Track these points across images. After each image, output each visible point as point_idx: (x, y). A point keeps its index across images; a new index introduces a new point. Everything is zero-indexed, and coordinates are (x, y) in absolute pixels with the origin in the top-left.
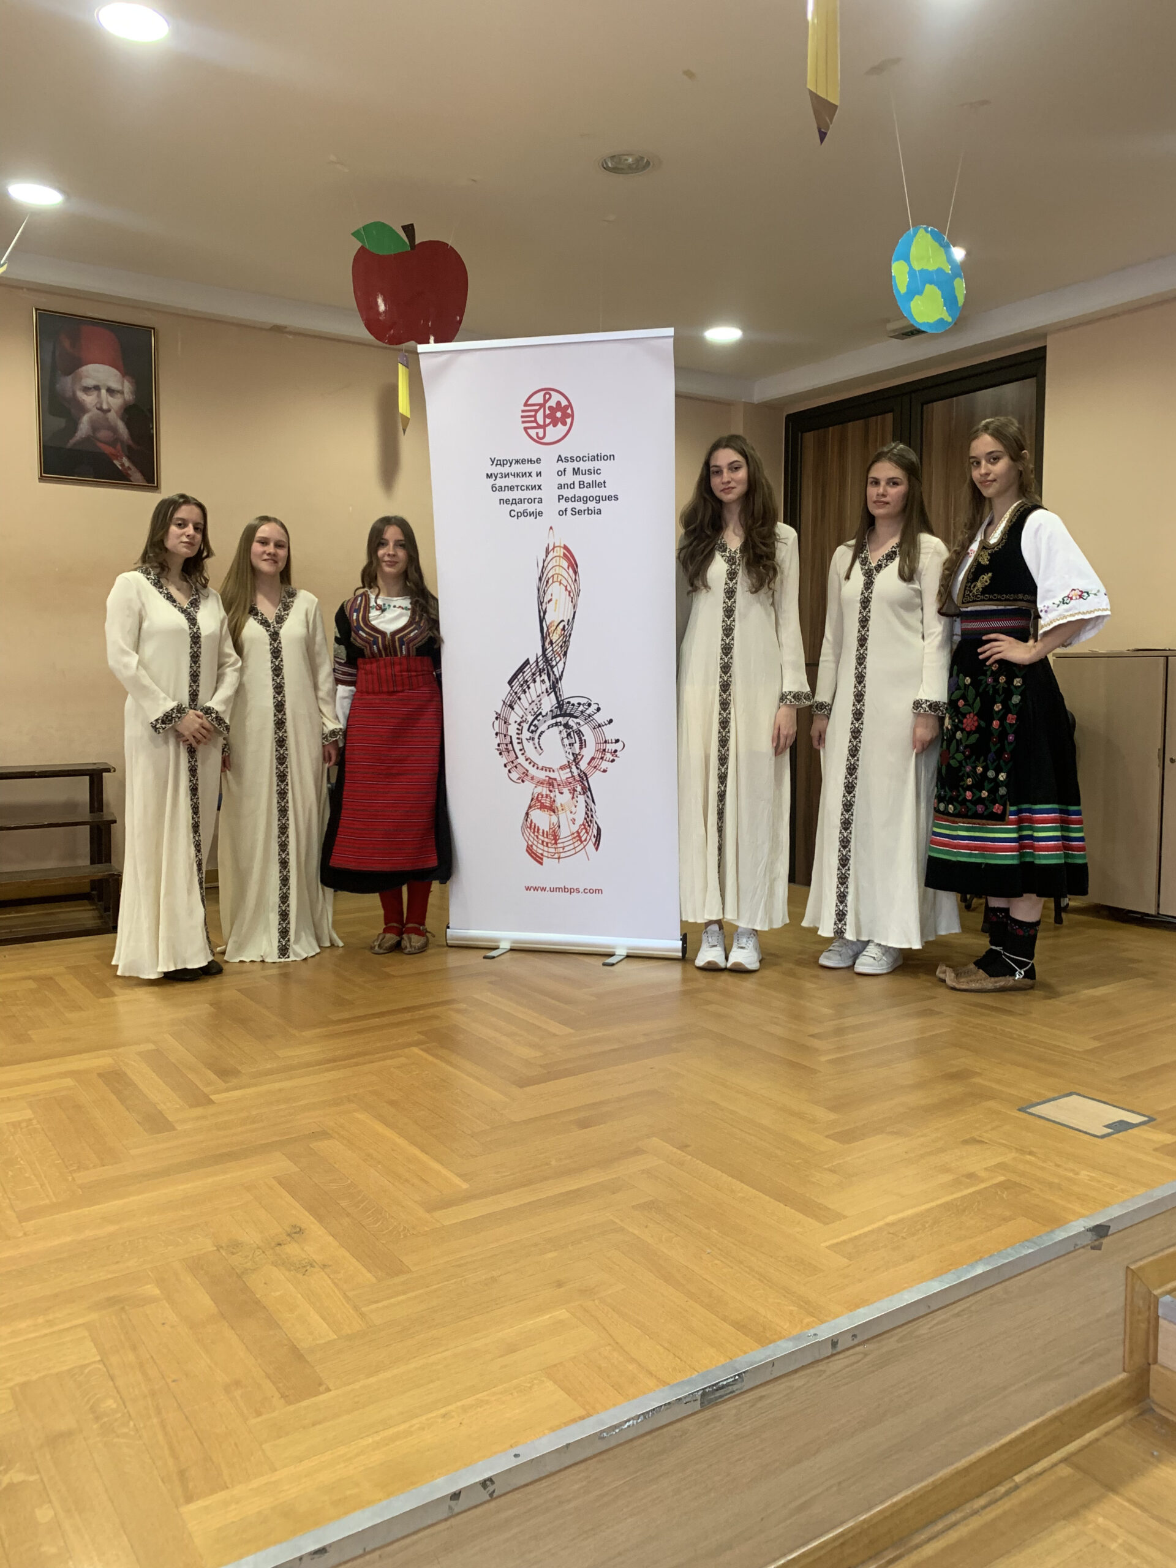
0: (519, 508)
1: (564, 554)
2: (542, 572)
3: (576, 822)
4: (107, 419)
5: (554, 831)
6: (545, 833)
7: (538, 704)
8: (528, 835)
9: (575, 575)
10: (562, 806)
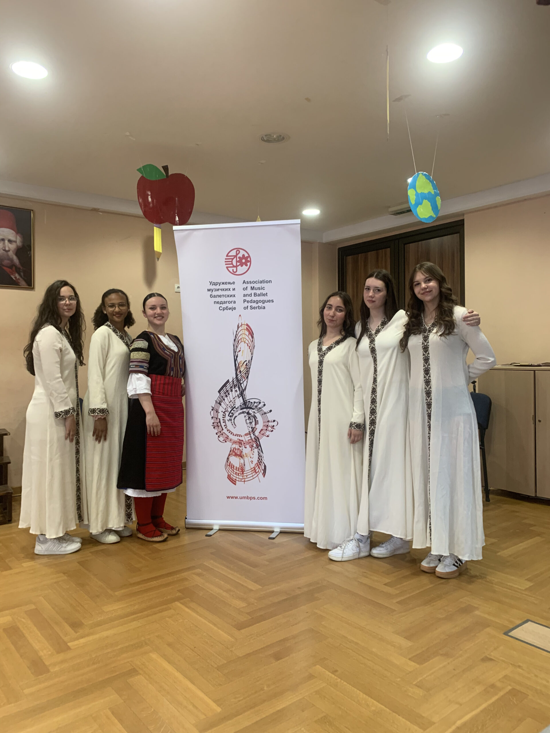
0: (224, 306)
1: (247, 328)
2: (236, 337)
3: (253, 463)
4: (8, 255)
5: (242, 467)
6: (237, 468)
7: (234, 402)
8: (228, 469)
9: (252, 338)
10: (246, 454)
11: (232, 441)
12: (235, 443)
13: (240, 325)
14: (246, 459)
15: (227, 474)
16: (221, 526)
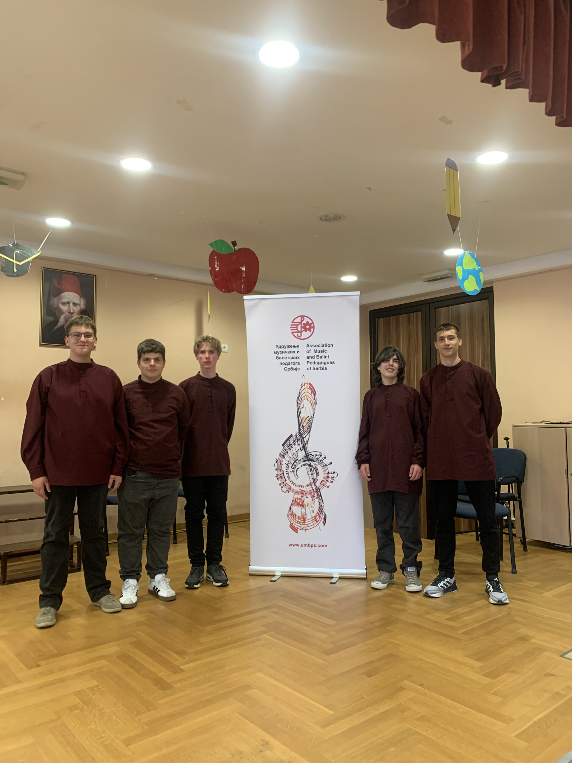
0: (289, 367)
1: (309, 387)
2: (299, 395)
3: (314, 512)
4: (72, 316)
5: (303, 516)
6: (299, 517)
7: (296, 455)
8: (291, 518)
9: (315, 397)
10: (307, 504)
11: (295, 492)
12: (298, 493)
13: (303, 385)
14: (307, 508)
15: (290, 523)
16: (282, 572)
